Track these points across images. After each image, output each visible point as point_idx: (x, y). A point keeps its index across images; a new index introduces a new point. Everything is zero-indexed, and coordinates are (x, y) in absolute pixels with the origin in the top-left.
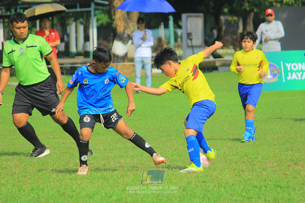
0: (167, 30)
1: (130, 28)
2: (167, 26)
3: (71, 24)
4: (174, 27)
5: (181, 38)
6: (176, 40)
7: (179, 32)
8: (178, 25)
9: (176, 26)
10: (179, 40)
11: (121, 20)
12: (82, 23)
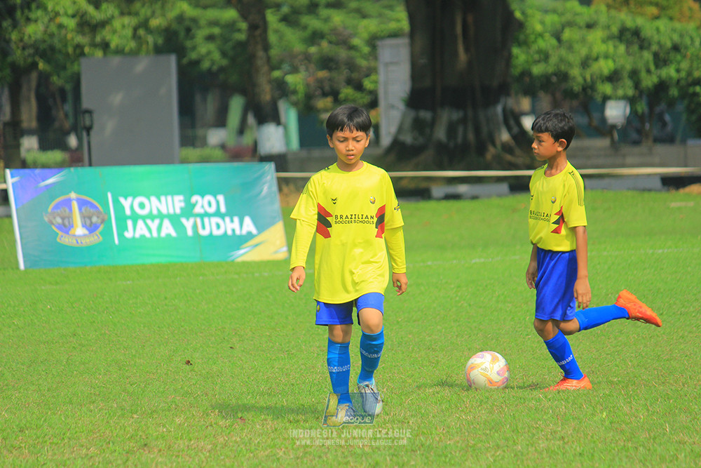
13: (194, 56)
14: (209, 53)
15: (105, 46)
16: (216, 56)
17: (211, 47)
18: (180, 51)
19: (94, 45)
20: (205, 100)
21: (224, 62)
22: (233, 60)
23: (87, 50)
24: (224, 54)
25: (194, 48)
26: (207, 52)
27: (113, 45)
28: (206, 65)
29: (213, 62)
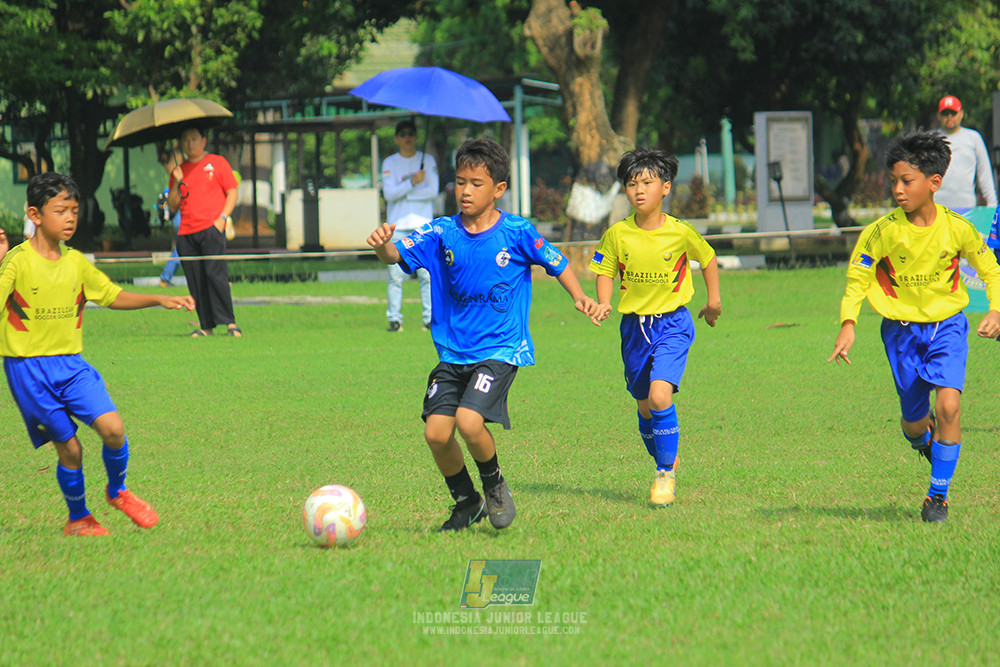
0: (716, 160)
1: (615, 150)
2: (715, 149)
4: (735, 151)
5: (753, 179)
6: (739, 187)
7: (748, 163)
8: (744, 145)
9: (739, 147)
10: (748, 184)
11: (591, 130)
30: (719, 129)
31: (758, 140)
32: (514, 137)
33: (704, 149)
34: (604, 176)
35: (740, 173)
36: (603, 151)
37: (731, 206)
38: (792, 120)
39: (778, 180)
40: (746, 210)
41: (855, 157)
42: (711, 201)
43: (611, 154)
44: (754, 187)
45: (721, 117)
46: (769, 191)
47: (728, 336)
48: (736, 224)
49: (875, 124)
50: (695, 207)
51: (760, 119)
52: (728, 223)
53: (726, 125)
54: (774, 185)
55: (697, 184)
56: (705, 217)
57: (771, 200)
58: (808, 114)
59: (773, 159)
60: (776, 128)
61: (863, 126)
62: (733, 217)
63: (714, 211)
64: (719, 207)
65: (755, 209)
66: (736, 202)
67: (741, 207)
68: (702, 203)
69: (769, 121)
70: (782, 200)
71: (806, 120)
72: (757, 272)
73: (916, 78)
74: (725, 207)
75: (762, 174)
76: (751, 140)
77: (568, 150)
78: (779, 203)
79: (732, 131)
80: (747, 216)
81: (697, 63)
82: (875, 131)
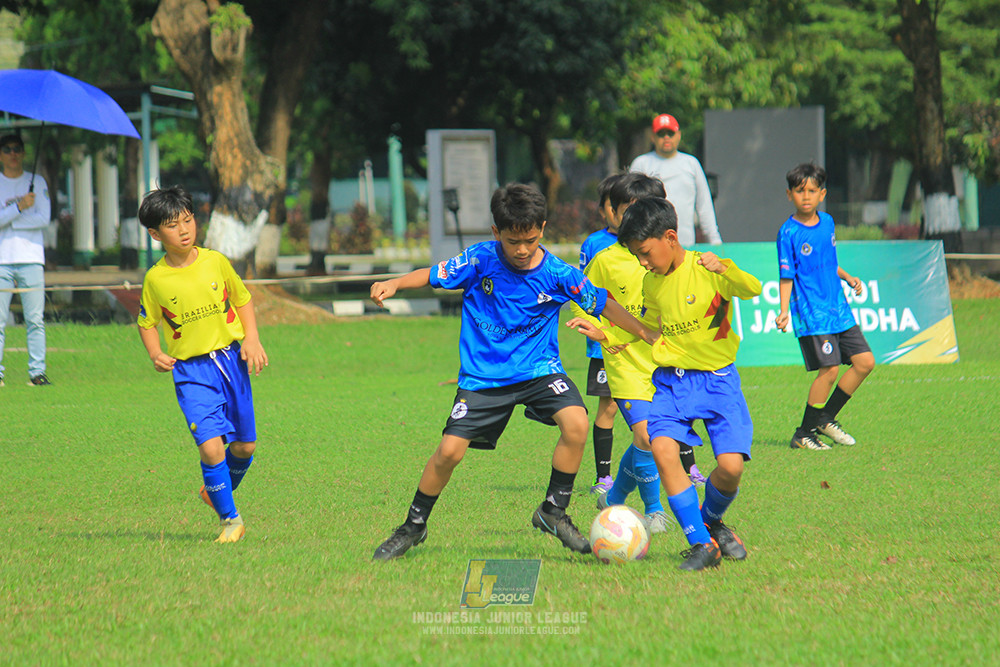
0: (383, 184)
1: (261, 173)
2: (382, 172)
3: (80, 164)
4: (406, 176)
5: (426, 208)
6: (410, 217)
7: (421, 189)
8: (415, 168)
9: (410, 170)
10: (421, 214)
11: (233, 148)
12: (112, 161)
13: (847, 109)
14: (866, 105)
15: (737, 96)
16: (876, 109)
17: (870, 98)
18: (830, 104)
19: (722, 95)
20: (860, 166)
21: (886, 118)
22: (897, 115)
23: (712, 102)
24: (885, 107)
25: (848, 100)
26: (863, 105)
27: (746, 97)
28: (862, 120)
29: (871, 118)
30: (386, 149)
31: (431, 162)
32: (140, 155)
33: (368, 173)
34: (249, 204)
35: (412, 202)
36: (247, 173)
37: (400, 241)
38: (471, 140)
39: (455, 210)
40: (418, 245)
41: (545, 184)
42: (377, 234)
43: (257, 177)
44: (427, 219)
45: (389, 133)
46: (445, 223)
47: (394, 394)
48: (407, 261)
49: (570, 144)
50: (358, 240)
51: (433, 137)
52: (398, 261)
53: (395, 145)
54: (450, 216)
55: (360, 214)
56: (370, 252)
57: (447, 234)
58: (490, 133)
59: (449, 184)
60: (452, 148)
61: (555, 148)
62: (402, 253)
63: (380, 246)
64: (386, 242)
65: (429, 244)
66: (407, 236)
67: (412, 242)
68: (366, 236)
69: (445, 140)
70: (460, 234)
71: (487, 140)
72: (430, 319)
73: (616, 93)
74: (393, 240)
75: (437, 203)
76: (423, 162)
77: (206, 171)
78: (456, 237)
79: (402, 151)
80: (420, 252)
81: (359, 71)
82: (569, 153)
